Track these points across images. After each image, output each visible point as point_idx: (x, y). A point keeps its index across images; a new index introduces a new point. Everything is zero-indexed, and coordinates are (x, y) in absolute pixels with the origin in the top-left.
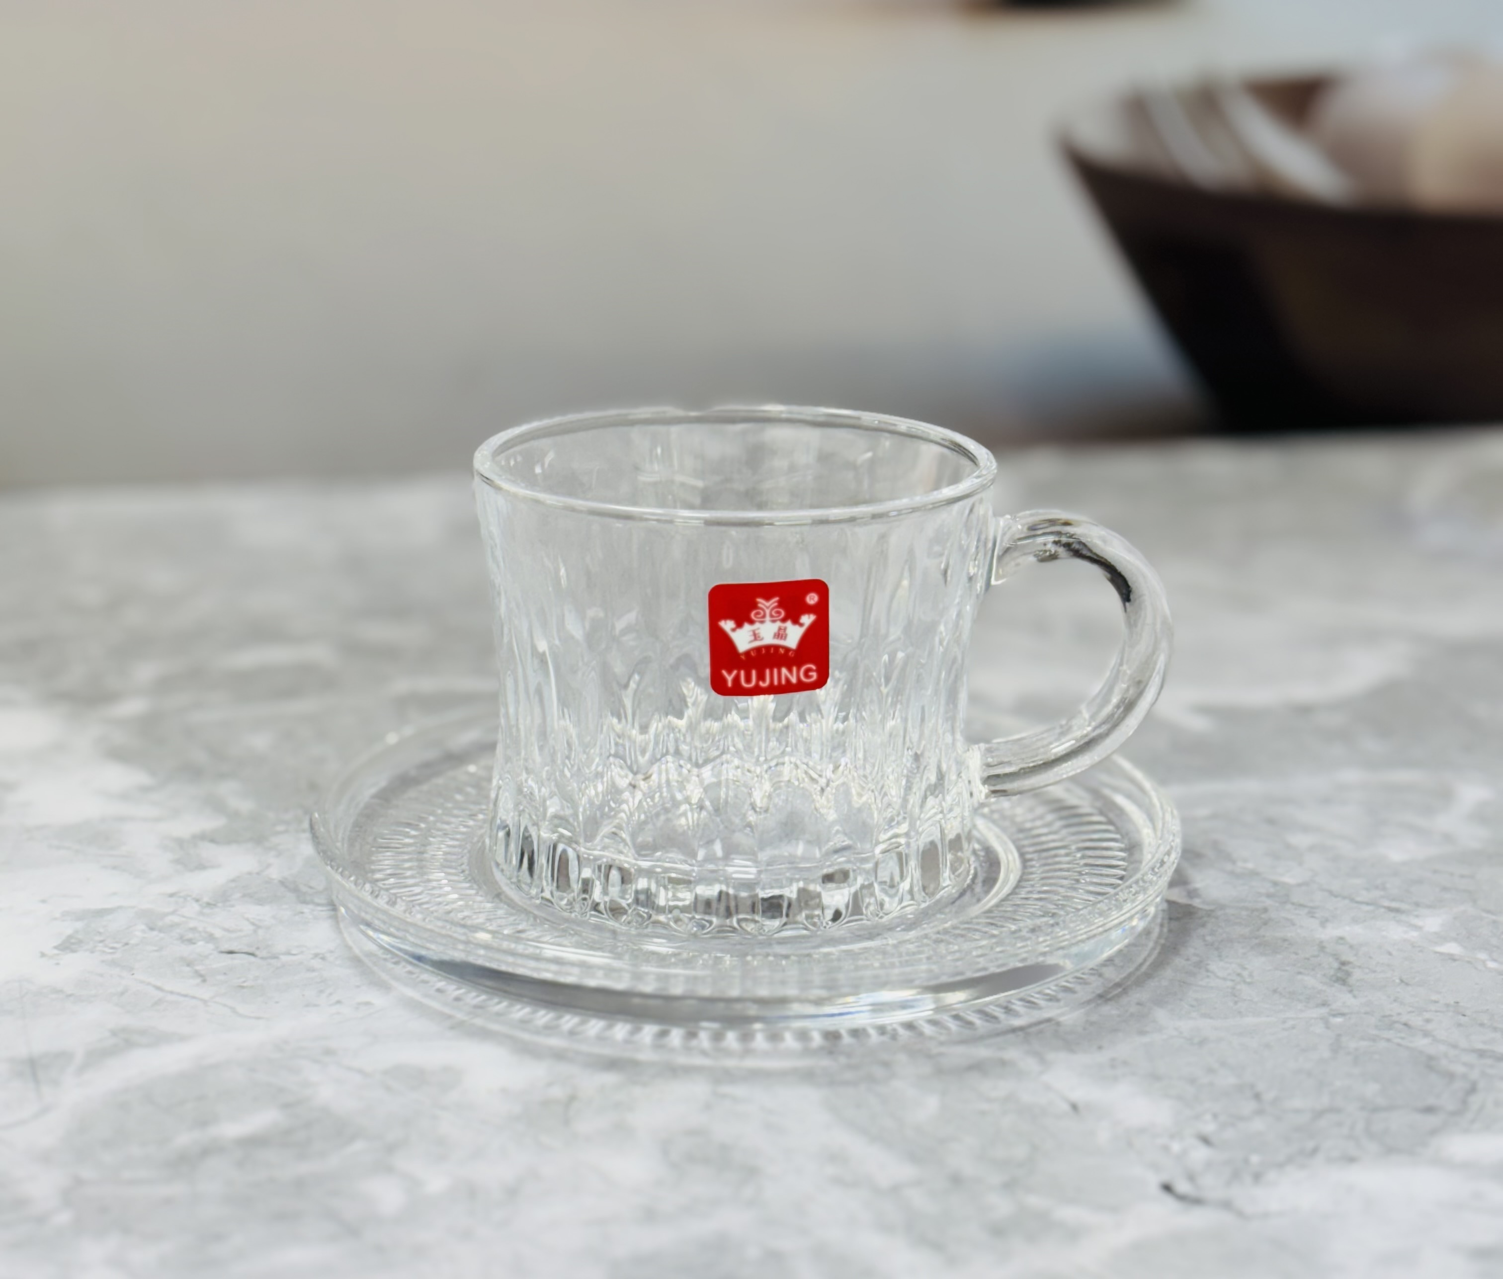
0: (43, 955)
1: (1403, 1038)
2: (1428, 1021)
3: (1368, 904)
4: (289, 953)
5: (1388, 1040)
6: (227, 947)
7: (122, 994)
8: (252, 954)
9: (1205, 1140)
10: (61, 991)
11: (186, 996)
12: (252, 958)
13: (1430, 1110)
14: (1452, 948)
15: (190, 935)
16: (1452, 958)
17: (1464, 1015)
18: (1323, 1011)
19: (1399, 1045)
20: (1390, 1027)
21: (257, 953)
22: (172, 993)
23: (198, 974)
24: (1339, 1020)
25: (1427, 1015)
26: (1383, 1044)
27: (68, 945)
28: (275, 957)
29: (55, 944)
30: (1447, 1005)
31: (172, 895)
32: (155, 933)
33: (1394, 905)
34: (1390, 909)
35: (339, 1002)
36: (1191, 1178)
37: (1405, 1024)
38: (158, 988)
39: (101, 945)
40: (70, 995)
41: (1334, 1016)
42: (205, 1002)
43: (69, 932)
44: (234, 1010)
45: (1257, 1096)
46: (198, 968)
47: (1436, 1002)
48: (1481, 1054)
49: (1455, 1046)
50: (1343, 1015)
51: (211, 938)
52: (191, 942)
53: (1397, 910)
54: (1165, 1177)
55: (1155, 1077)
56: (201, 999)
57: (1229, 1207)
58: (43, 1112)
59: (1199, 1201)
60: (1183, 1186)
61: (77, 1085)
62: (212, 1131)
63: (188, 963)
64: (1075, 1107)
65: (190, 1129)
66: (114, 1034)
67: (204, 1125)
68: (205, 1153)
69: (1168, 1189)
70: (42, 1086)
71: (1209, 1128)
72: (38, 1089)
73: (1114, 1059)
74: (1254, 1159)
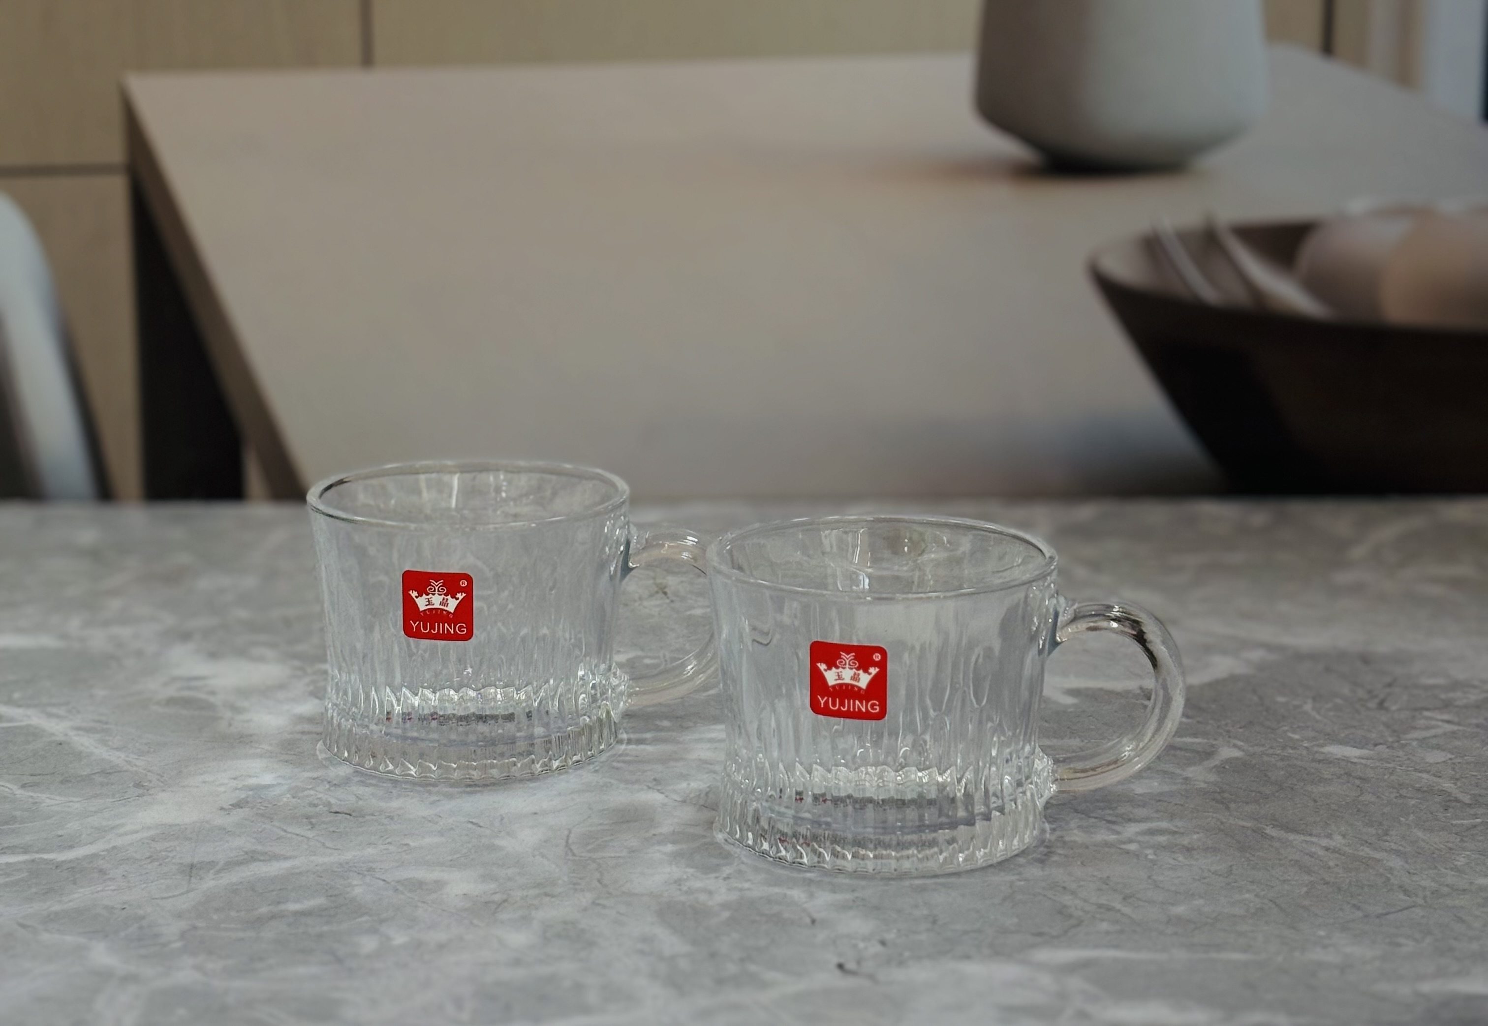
0: (222, 809)
1: (1055, 895)
2: (1081, 886)
3: (1096, 818)
4: (373, 815)
5: (1045, 896)
6: (336, 809)
7: (261, 832)
8: (350, 815)
9: (883, 943)
10: (225, 829)
11: (297, 835)
12: (348, 817)
13: (1040, 934)
15: (316, 802)
16: (1128, 852)
17: (1107, 884)
18: (1017, 877)
19: (1049, 898)
21: (354, 814)
22: (291, 833)
23: (311, 823)
24: (1022, 883)
25: (1082, 883)
27: (238, 805)
28: (363, 817)
29: (230, 803)
30: (1101, 878)
31: (314, 779)
32: (295, 800)
33: (1114, 819)
34: (1109, 822)
35: (390, 843)
36: (859, 962)
37: (1064, 888)
38: (285, 831)
39: (259, 804)
40: (228, 831)
41: (1020, 881)
42: (308, 838)
43: (243, 796)
44: (323, 844)
45: (934, 922)
46: (313, 821)
47: (1094, 876)
48: (1100, 906)
49: (1086, 901)
51: (329, 804)
52: (316, 806)
53: (1114, 823)
54: (842, 960)
55: (877, 908)
56: (306, 837)
57: (872, 977)
58: (188, 892)
59: (853, 973)
60: (851, 965)
61: (213, 879)
62: (282, 907)
63: (308, 817)
64: (813, 921)
65: (269, 905)
66: (246, 853)
67: (279, 903)
68: (273, 917)
69: (841, 966)
70: (192, 878)
71: (890, 936)
72: (190, 880)
73: (857, 898)
74: (907, 954)
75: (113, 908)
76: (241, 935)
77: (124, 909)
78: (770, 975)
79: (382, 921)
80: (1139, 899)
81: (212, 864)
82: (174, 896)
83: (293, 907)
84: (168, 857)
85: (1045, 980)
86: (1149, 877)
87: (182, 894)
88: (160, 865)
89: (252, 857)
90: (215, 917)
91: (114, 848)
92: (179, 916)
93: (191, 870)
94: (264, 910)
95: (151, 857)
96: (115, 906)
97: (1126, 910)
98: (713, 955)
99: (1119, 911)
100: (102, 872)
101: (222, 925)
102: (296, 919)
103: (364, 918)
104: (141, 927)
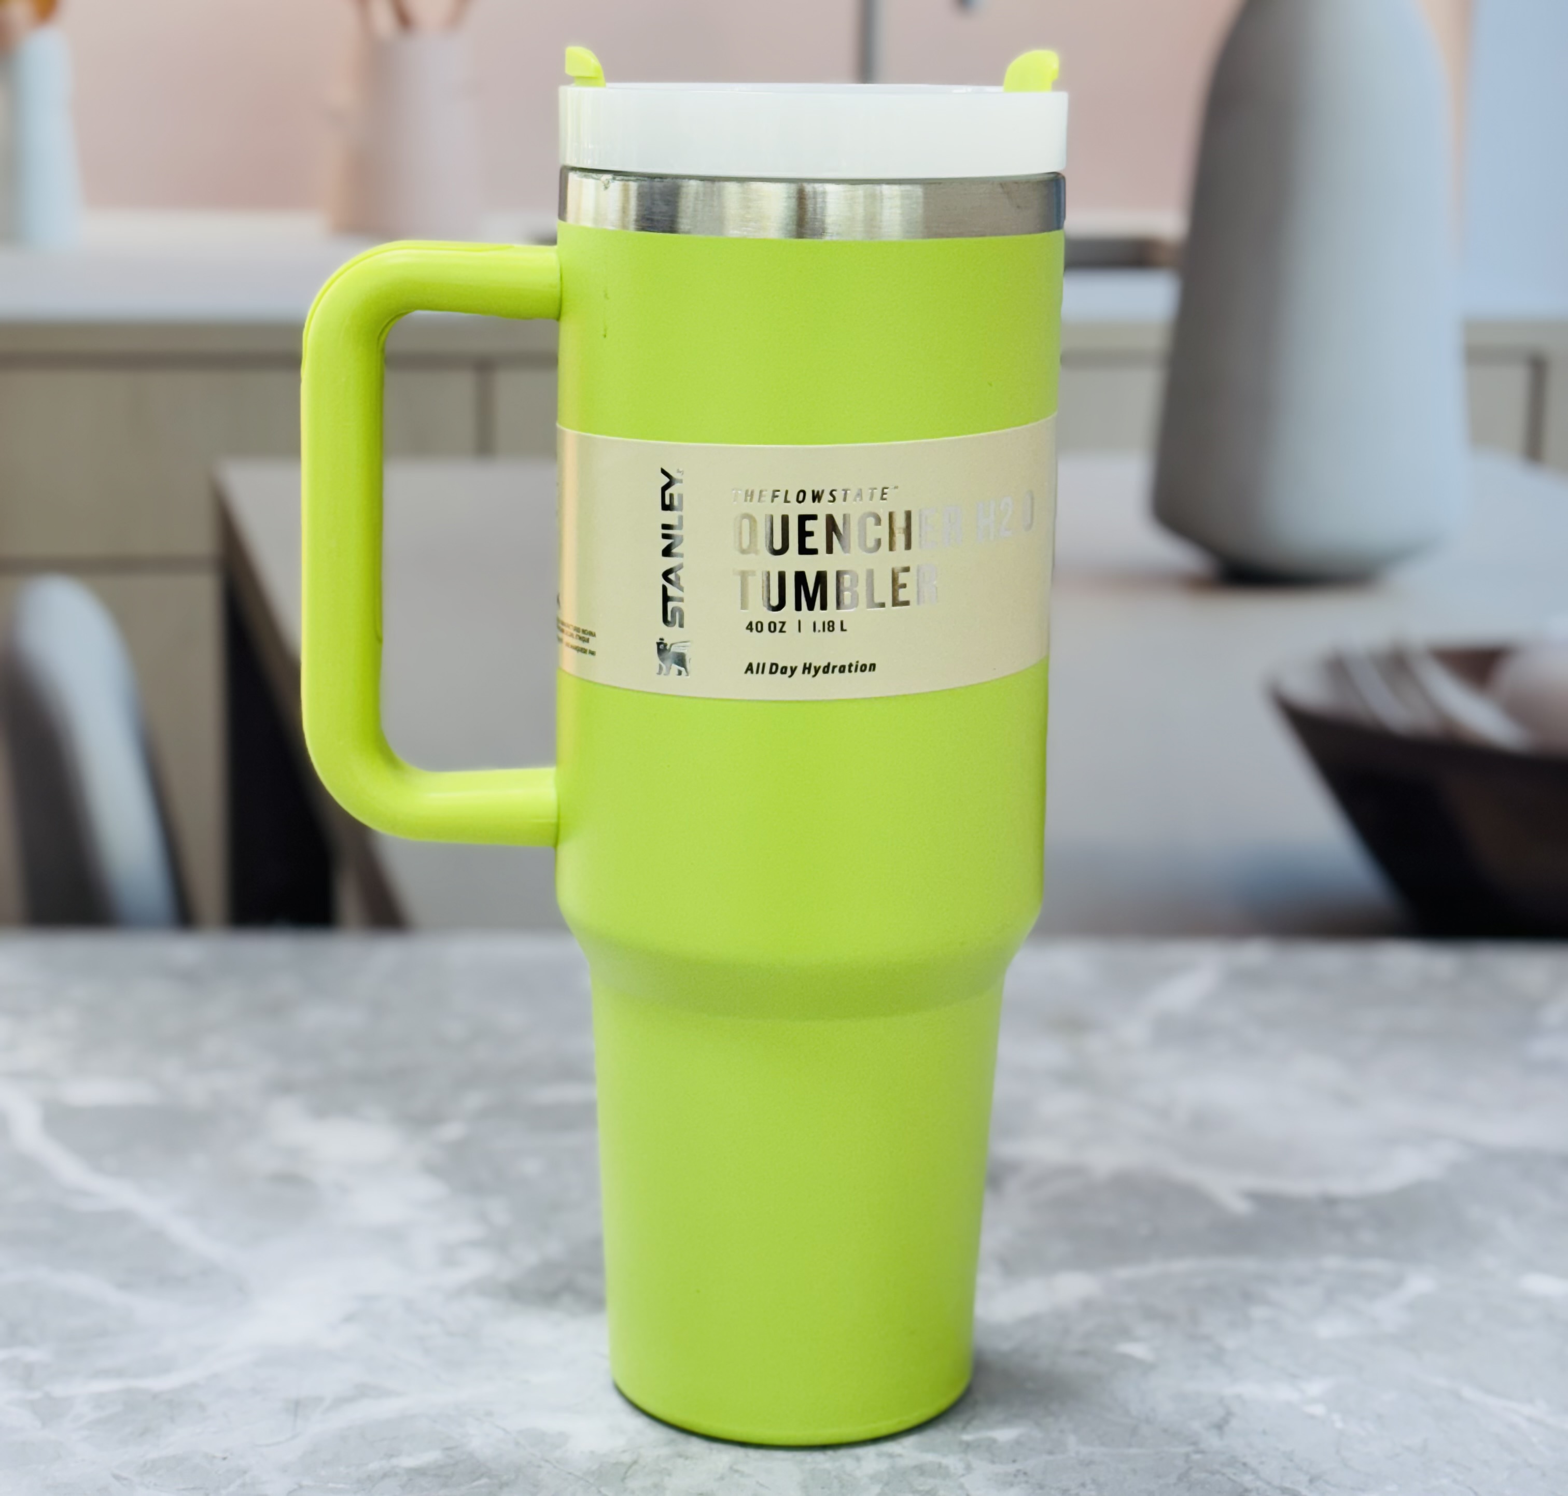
0: (330, 1324)
1: (1235, 1474)
2: (1262, 1463)
3: (1278, 1369)
4: (490, 1339)
5: (1223, 1474)
7: (370, 1359)
10: (332, 1353)
11: (411, 1363)
14: (1319, 1410)
15: (429, 1318)
16: (1312, 1417)
17: (1291, 1460)
18: (1192, 1448)
19: (1229, 1479)
20: (1232, 1465)
22: (404, 1361)
23: (424, 1348)
24: (1198, 1456)
25: (1264, 1459)
26: (1218, 1477)
29: (340, 1317)
30: (1284, 1452)
31: (428, 1287)
32: (407, 1315)
33: (1297, 1371)
34: (1292, 1375)
35: (509, 1379)
37: (1245, 1464)
38: (396, 1357)
39: (369, 1320)
40: (337, 1357)
41: (1197, 1453)
42: (422, 1369)
43: (353, 1309)
44: (438, 1377)
46: (427, 1343)
49: (1269, 1483)
50: (1202, 1452)
51: (443, 1322)
53: (1297, 1376)
55: (1041, 1487)
56: (420, 1367)
58: (293, 1437)
61: (320, 1422)
62: (394, 1461)
63: (422, 1339)
65: (381, 1459)
66: (355, 1386)
67: (391, 1456)
68: (385, 1475)
70: (298, 1420)
72: (296, 1421)
73: (1018, 1471)
75: (214, 1457)
77: (224, 1459)
81: (320, 1399)
82: (278, 1443)
83: (408, 1462)
84: (272, 1389)
86: (1338, 1452)
87: (288, 1440)
88: (263, 1399)
89: (362, 1392)
90: (323, 1472)
91: (215, 1374)
92: (285, 1470)
93: (297, 1407)
94: (374, 1466)
95: (253, 1388)
96: (216, 1455)
100: (202, 1407)
101: (331, 1485)
102: (410, 1480)
103: (484, 1481)
104: (243, 1485)
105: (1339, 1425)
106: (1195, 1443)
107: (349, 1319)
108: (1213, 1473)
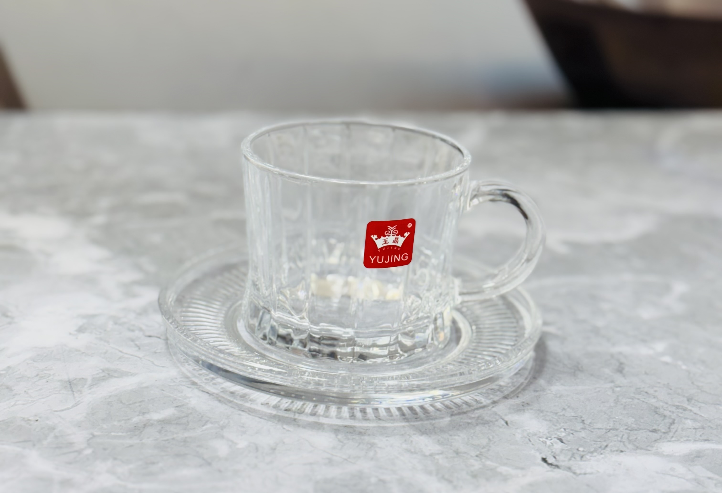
0: (71, 334)
1: (645, 399)
2: (656, 391)
3: (632, 338)
5: (639, 399)
6: (148, 334)
7: (105, 353)
8: (159, 338)
9: (561, 440)
10: (80, 351)
11: (132, 355)
13: (654, 431)
14: (668, 359)
15: (132, 328)
16: (667, 364)
17: (671, 390)
18: (612, 385)
19: (643, 402)
20: (639, 394)
21: (162, 338)
22: (126, 354)
23: (137, 346)
24: (618, 389)
26: (636, 401)
29: (75, 329)
30: (664, 385)
32: (117, 326)
33: (644, 338)
34: (642, 340)
36: (555, 456)
37: (646, 392)
38: (121, 352)
39: (95, 330)
40: (83, 353)
41: (617, 387)
42: (140, 358)
43: (81, 324)
44: (153, 363)
45: (583, 422)
46: (137, 343)
47: (659, 383)
48: (677, 407)
49: (667, 403)
50: (620, 387)
51: (142, 330)
52: (132, 331)
53: (645, 341)
54: (543, 455)
55: (540, 412)
56: (139, 357)
57: (569, 469)
58: (76, 405)
59: (557, 466)
60: (551, 460)
61: (89, 393)
62: (148, 416)
63: (133, 341)
64: (507, 423)
65: (138, 415)
66: (103, 371)
67: (144, 413)
68: (145, 426)
69: (544, 460)
70: (75, 393)
71: (562, 435)
72: (74, 394)
73: (523, 402)
74: (581, 449)
75: (29, 420)
76: (129, 442)
77: (37, 420)
78: (503, 469)
79: (222, 428)
80: (698, 401)
81: (84, 380)
82: (68, 409)
83: (155, 416)
84: (50, 375)
85: (681, 469)
86: (693, 383)
87: (73, 407)
88: (47, 382)
89: (109, 374)
90: (105, 426)
91: (9, 368)
92: (79, 425)
93: (71, 386)
94: (136, 420)
95: (37, 375)
96: (30, 419)
97: (695, 410)
98: (457, 453)
99: (691, 410)
100: (9, 388)
101: (113, 434)
102: (162, 428)
103: (209, 426)
104: (56, 437)
105: (684, 367)
106: (612, 382)
107: (81, 330)
108: (633, 398)
